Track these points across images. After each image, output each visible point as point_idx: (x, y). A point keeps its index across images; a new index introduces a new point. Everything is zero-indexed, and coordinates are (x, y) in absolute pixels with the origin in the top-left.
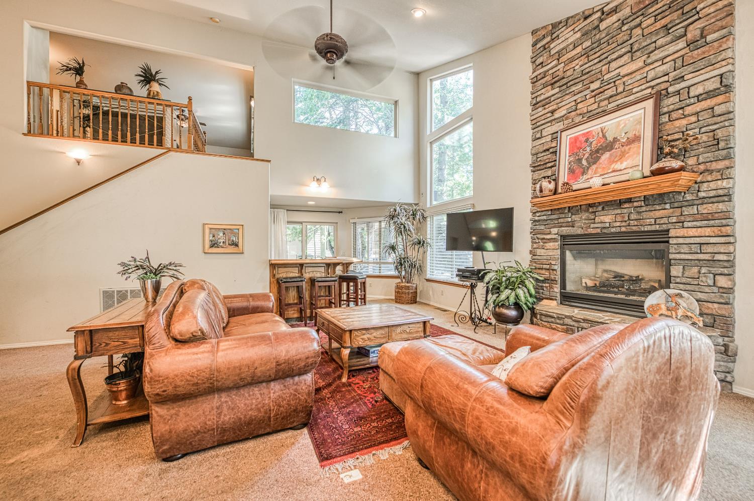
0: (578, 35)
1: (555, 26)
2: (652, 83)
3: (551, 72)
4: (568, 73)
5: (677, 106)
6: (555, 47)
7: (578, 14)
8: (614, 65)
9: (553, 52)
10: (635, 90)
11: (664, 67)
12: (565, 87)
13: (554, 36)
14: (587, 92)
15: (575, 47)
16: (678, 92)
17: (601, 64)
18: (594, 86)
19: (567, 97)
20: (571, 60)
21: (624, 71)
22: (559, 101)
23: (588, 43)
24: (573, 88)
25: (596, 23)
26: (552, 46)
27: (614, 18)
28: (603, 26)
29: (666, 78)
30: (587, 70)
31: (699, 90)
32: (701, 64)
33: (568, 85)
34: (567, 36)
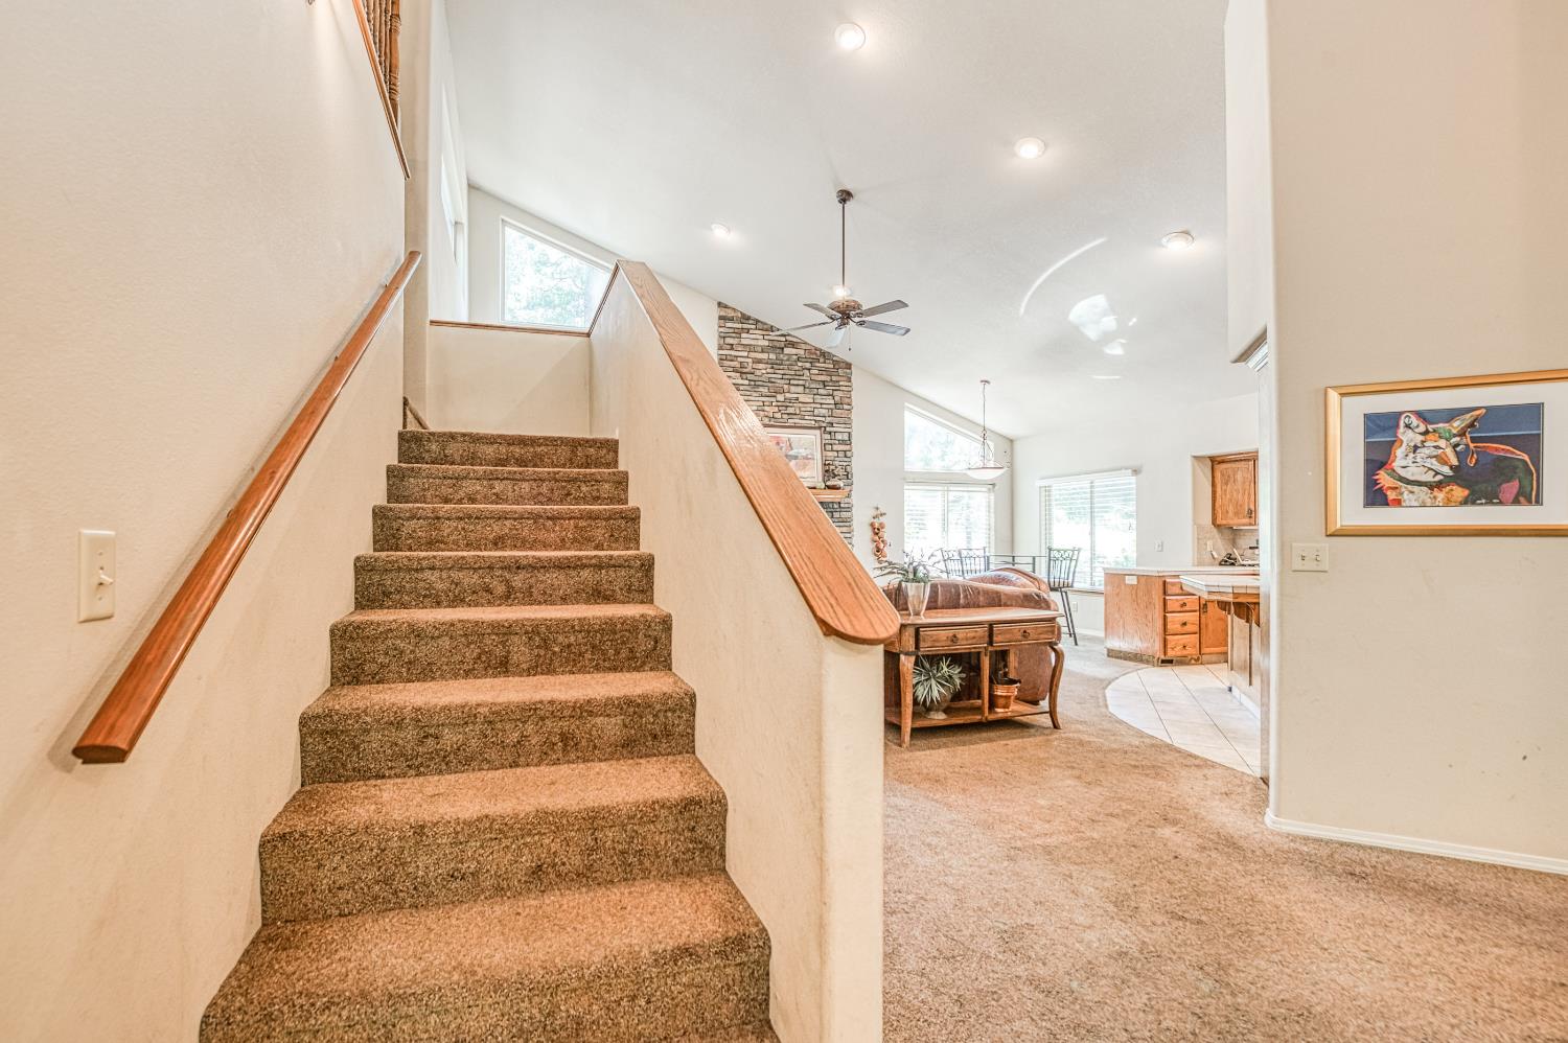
0: (767, 343)
1: (745, 318)
2: (818, 419)
3: (740, 359)
4: (758, 373)
5: (830, 442)
6: (746, 339)
7: (766, 324)
8: (793, 389)
9: (744, 342)
10: (807, 417)
11: (824, 411)
12: (753, 383)
13: (745, 326)
14: (773, 399)
15: (763, 352)
16: (830, 433)
17: (783, 381)
18: (780, 397)
19: (755, 394)
20: (759, 361)
21: (802, 398)
22: (748, 393)
23: (772, 356)
24: (761, 389)
25: (782, 345)
26: (743, 335)
27: (794, 351)
28: (787, 351)
29: (823, 419)
30: (773, 380)
31: (839, 437)
32: (842, 420)
33: (757, 383)
34: (758, 337)
